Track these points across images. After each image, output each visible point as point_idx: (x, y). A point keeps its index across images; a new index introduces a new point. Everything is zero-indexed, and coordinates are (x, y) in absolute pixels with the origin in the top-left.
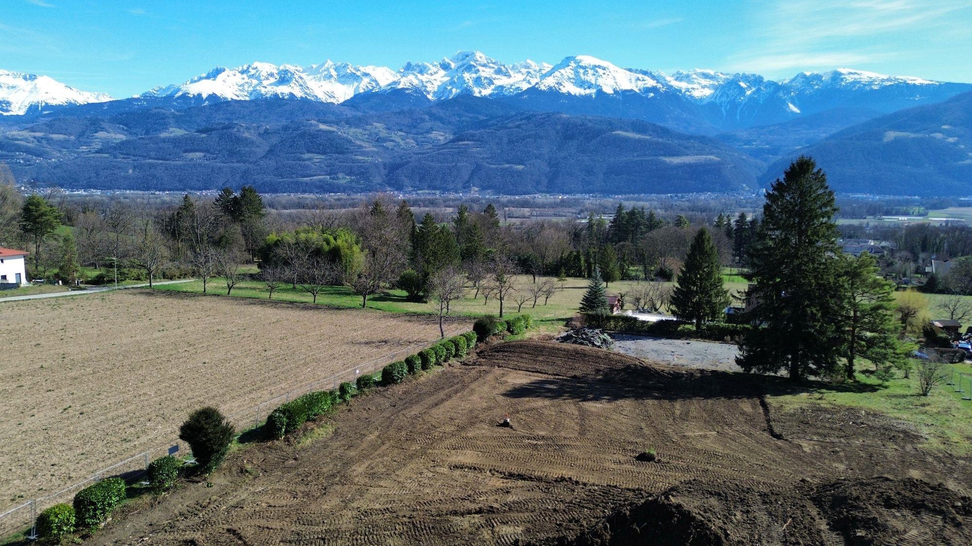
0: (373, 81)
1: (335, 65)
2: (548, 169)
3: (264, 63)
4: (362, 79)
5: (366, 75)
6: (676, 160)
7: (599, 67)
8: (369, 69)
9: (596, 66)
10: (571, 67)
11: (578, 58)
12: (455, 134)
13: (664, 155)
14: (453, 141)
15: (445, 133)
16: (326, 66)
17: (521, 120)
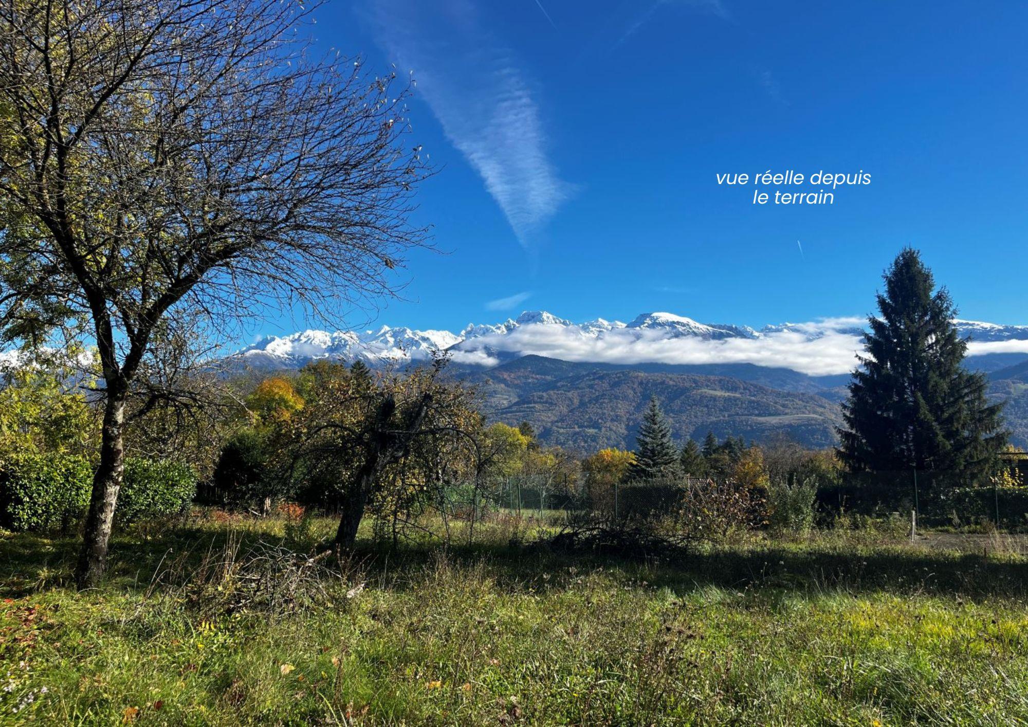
0: (432, 345)
1: (392, 330)
2: (626, 432)
3: (317, 331)
4: (420, 345)
5: (425, 339)
6: (774, 420)
7: (678, 323)
8: (426, 334)
9: (674, 322)
10: (646, 325)
11: (655, 315)
12: (519, 396)
13: (759, 415)
14: (516, 404)
15: (510, 396)
16: (382, 331)
17: (594, 379)
